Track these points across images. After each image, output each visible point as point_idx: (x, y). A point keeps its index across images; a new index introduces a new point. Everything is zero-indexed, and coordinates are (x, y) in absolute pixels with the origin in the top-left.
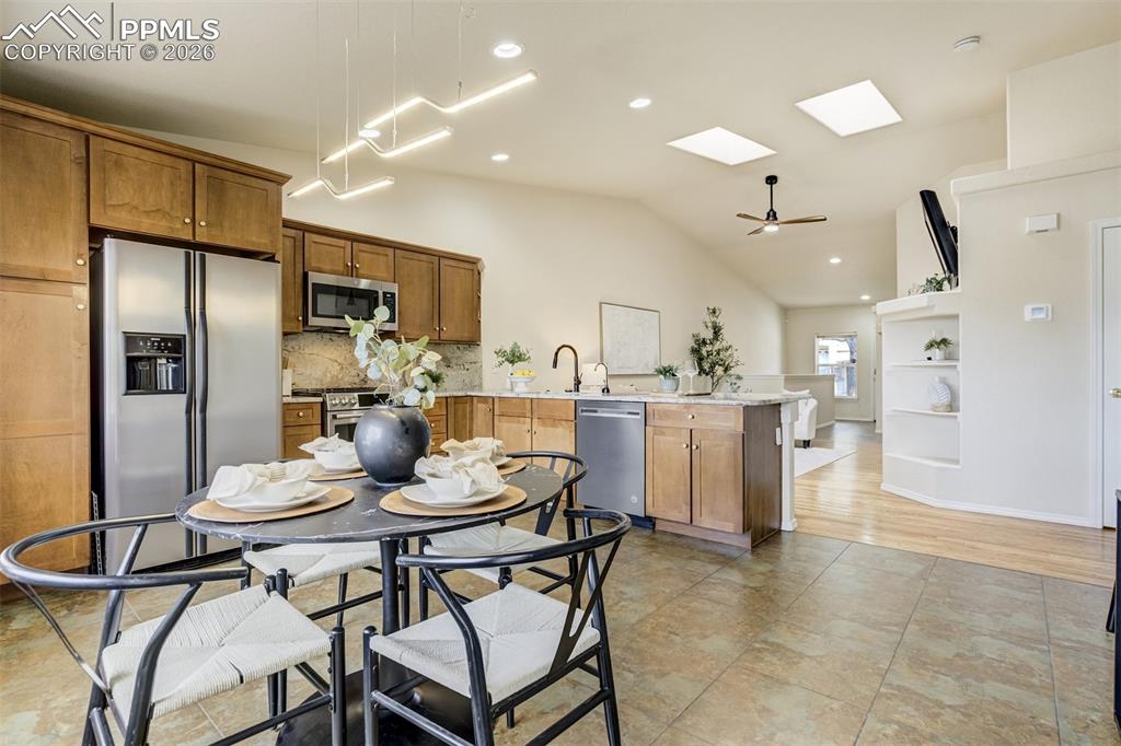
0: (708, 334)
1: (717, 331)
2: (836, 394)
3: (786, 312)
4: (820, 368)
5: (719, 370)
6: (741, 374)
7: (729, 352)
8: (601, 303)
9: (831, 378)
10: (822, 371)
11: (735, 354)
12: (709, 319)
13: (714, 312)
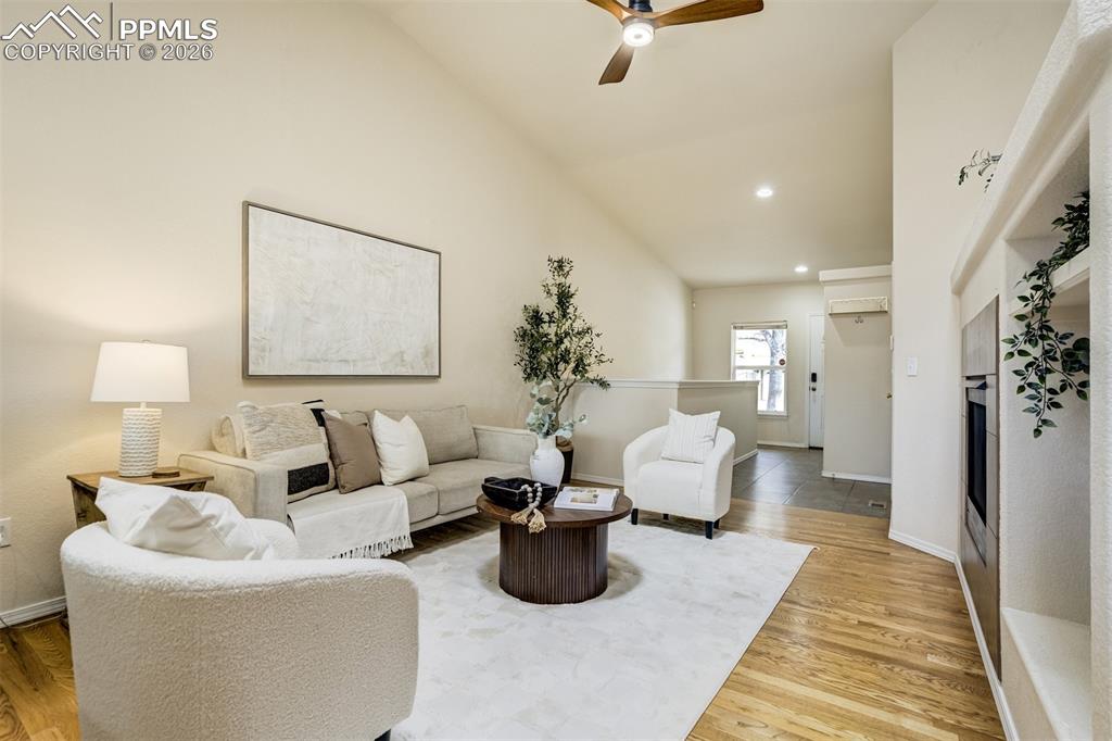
0: (548, 305)
1: (564, 298)
2: (759, 408)
3: (694, 292)
4: (738, 372)
5: (566, 373)
6: (607, 379)
7: (587, 338)
8: (247, 205)
9: (754, 386)
10: (741, 376)
11: (597, 342)
12: (551, 279)
13: (561, 267)
